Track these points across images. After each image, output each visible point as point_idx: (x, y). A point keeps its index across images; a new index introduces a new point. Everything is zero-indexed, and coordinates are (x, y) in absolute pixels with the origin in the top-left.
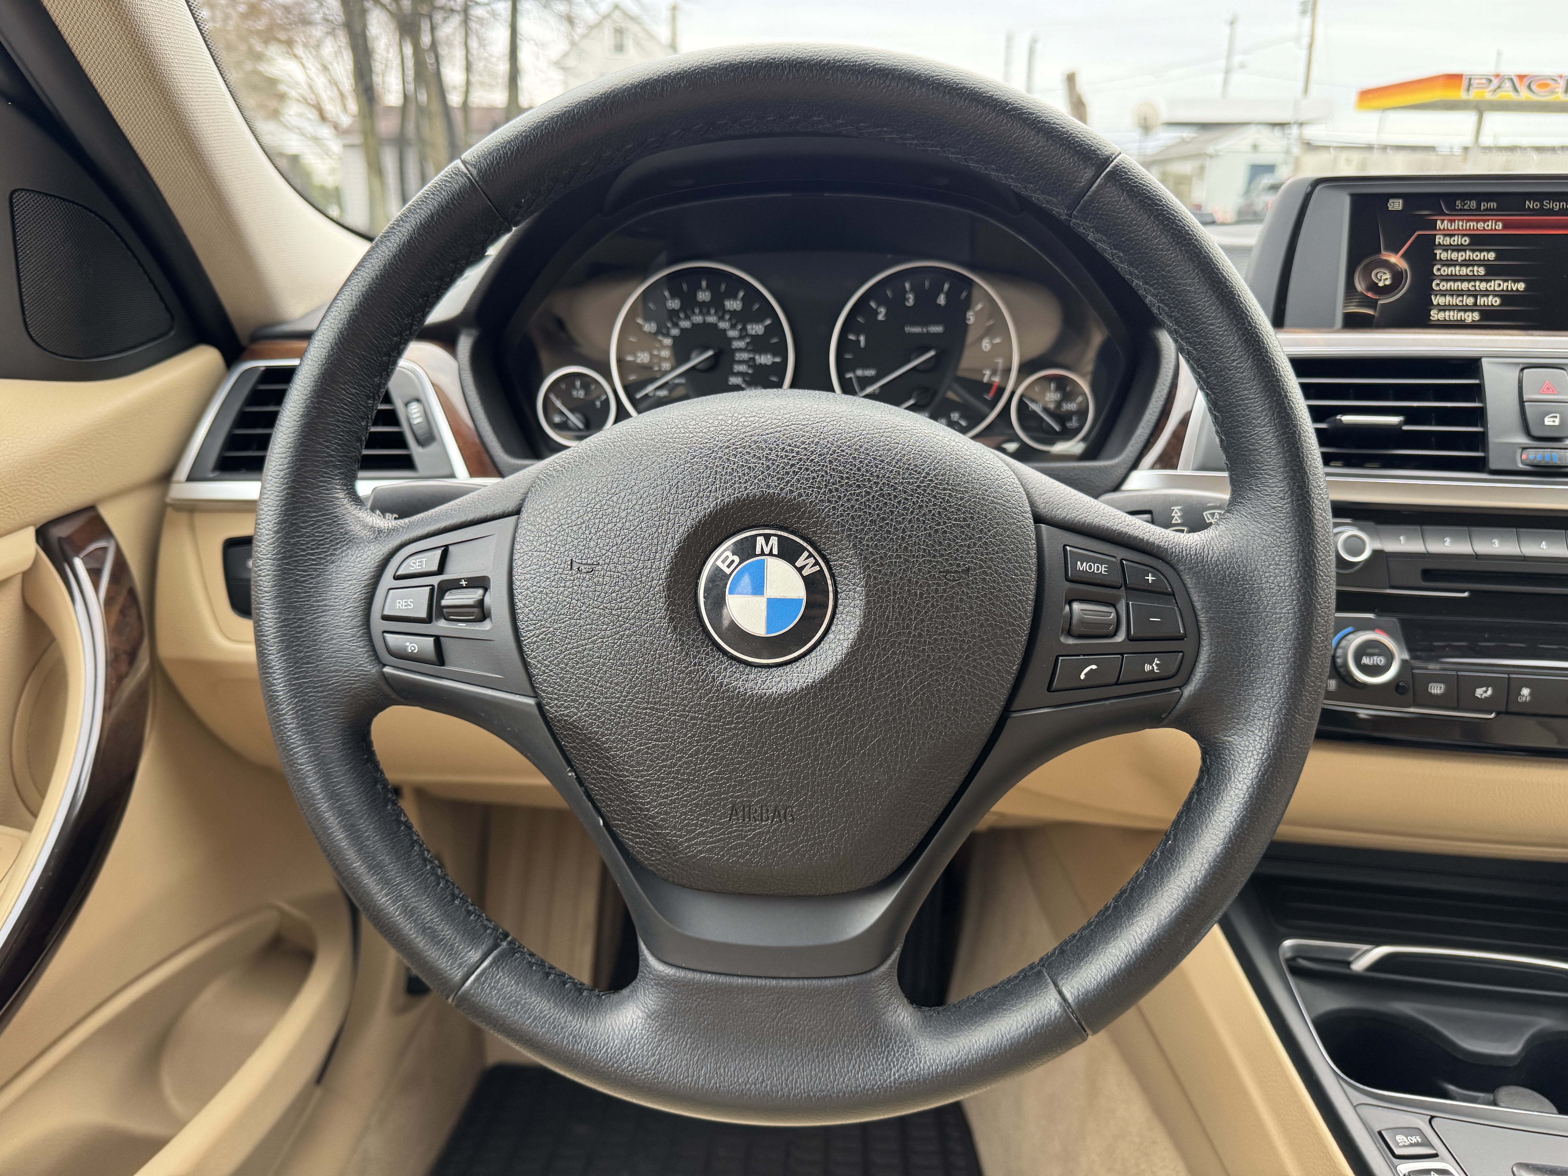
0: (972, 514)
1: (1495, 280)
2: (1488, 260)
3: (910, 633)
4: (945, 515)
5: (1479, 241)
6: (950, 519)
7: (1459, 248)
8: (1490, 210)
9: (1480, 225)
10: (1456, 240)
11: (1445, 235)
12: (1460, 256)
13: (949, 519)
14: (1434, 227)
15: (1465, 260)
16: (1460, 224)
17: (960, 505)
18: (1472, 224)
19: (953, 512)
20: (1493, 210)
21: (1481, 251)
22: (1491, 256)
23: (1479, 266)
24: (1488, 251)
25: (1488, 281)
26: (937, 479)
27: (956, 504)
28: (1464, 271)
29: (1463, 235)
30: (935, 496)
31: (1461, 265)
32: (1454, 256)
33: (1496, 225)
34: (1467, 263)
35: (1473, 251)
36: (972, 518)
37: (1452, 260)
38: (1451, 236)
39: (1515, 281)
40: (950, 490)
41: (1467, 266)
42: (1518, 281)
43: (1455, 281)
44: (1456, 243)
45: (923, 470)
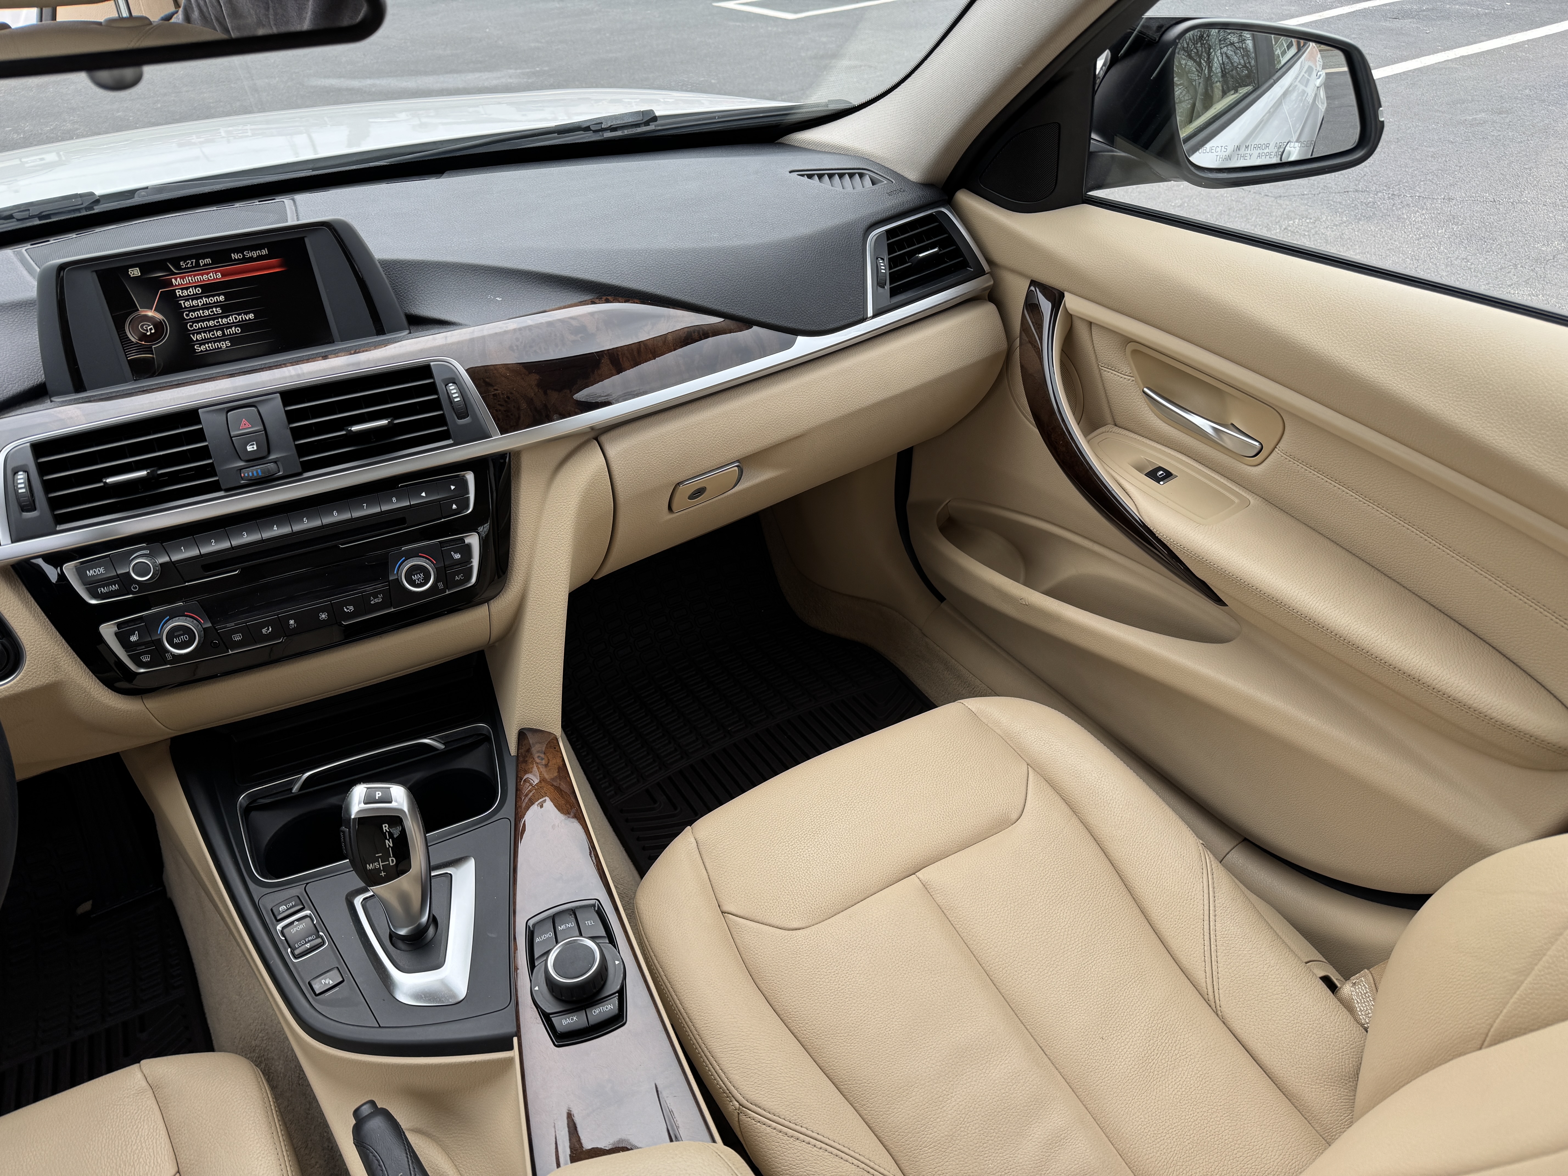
1: (232, 315)
2: (221, 301)
5: (208, 289)
7: (196, 297)
8: (207, 265)
9: (205, 277)
10: (191, 291)
11: (182, 289)
12: (200, 302)
14: (171, 284)
15: (204, 304)
16: (189, 279)
18: (198, 277)
20: (210, 264)
21: (213, 296)
22: (222, 298)
23: (216, 307)
24: (219, 295)
25: (227, 317)
28: (207, 313)
29: (196, 287)
31: (203, 309)
32: (195, 303)
33: (216, 275)
34: (206, 307)
35: (208, 297)
37: (194, 306)
38: (187, 289)
39: (246, 314)
41: (208, 309)
42: (249, 313)
43: (203, 321)
44: (192, 293)
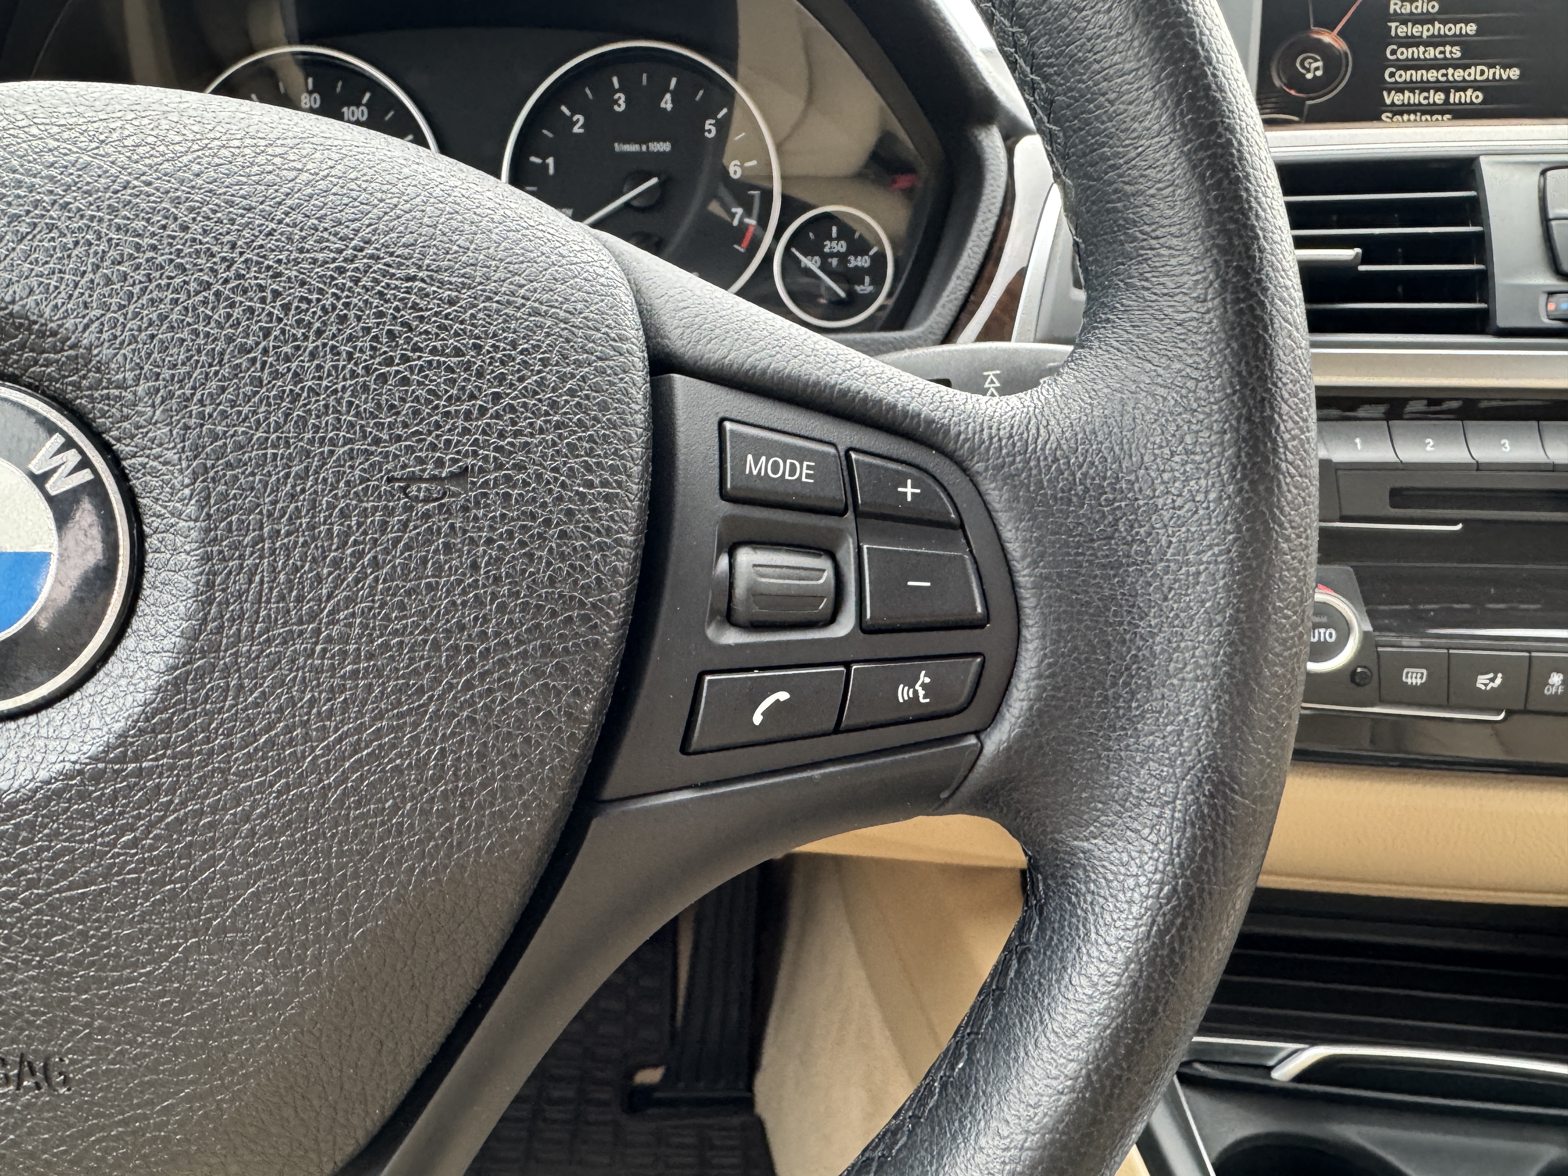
0: (478, 338)
1: (1475, 66)
2: (1466, 35)
3: (317, 632)
4: (408, 340)
5: (1452, 8)
6: (420, 350)
7: (1424, 19)
10: (1419, 7)
12: (1425, 31)
13: (416, 349)
15: (1433, 36)
17: (446, 317)
19: (427, 332)
21: (1455, 22)
22: (1470, 29)
23: (1453, 44)
24: (1467, 22)
25: (1465, 67)
26: (392, 254)
27: (436, 314)
28: (1431, 53)
30: (381, 294)
31: (1427, 44)
32: (1417, 30)
34: (1435, 42)
35: (1444, 23)
36: (478, 348)
37: (1413, 36)
39: (1505, 67)
40: (423, 280)
41: (1435, 45)
42: (1510, 66)
43: (1417, 68)
44: (1419, 11)
45: (357, 231)
